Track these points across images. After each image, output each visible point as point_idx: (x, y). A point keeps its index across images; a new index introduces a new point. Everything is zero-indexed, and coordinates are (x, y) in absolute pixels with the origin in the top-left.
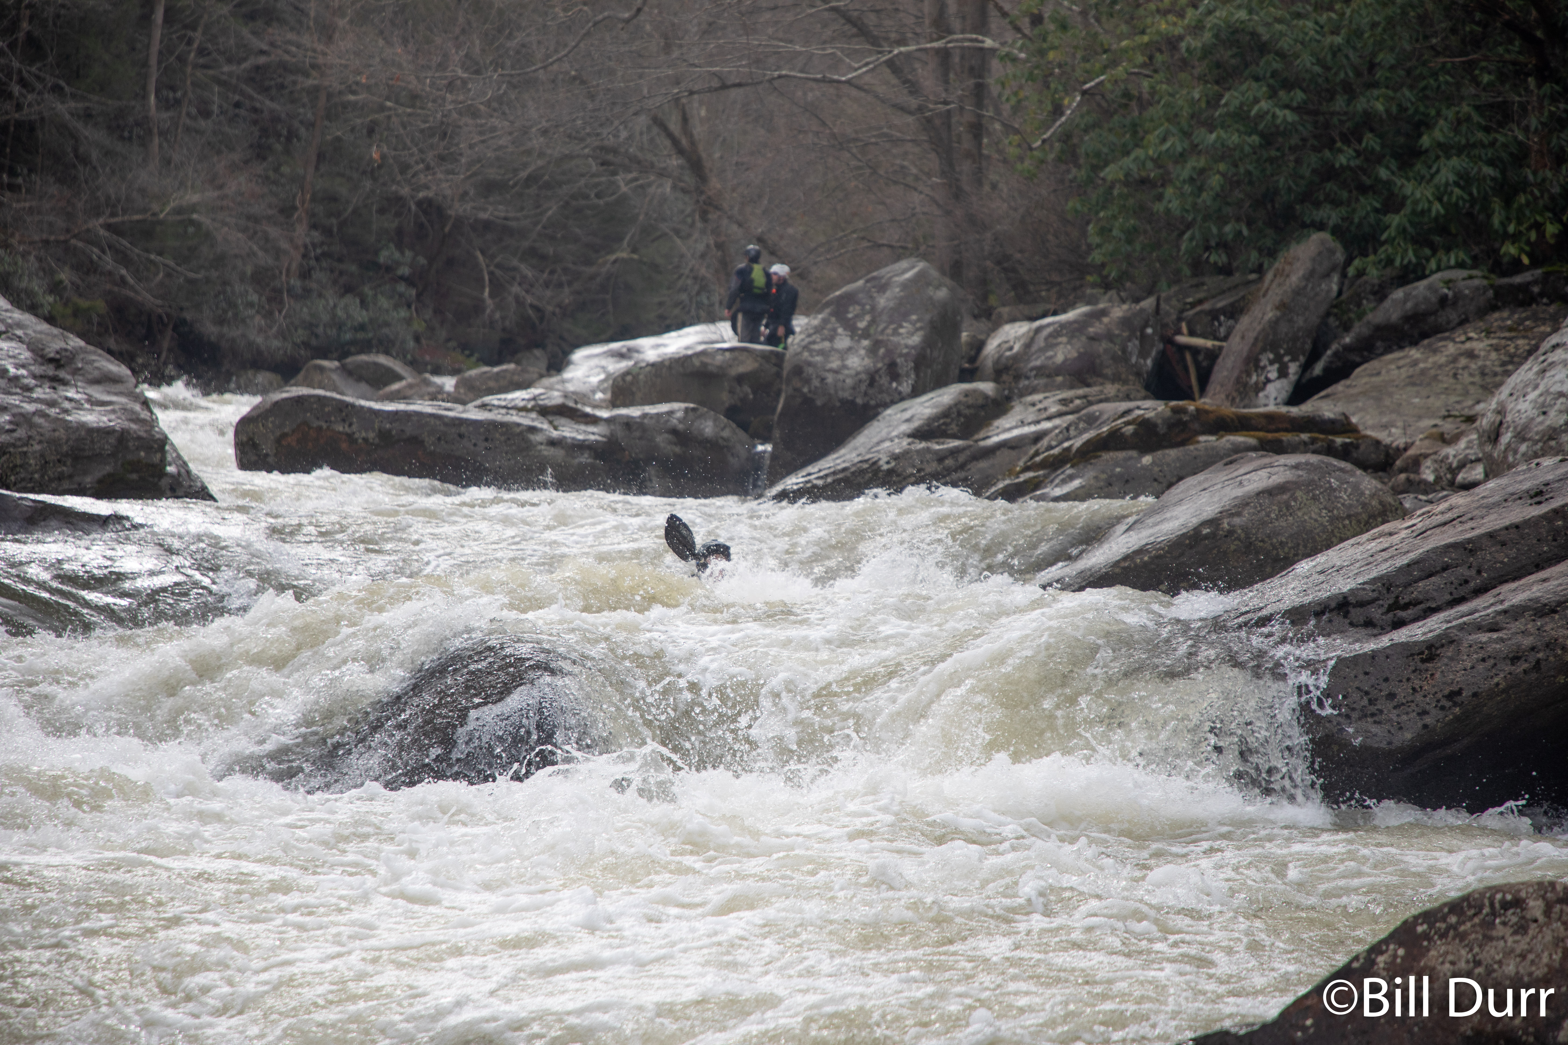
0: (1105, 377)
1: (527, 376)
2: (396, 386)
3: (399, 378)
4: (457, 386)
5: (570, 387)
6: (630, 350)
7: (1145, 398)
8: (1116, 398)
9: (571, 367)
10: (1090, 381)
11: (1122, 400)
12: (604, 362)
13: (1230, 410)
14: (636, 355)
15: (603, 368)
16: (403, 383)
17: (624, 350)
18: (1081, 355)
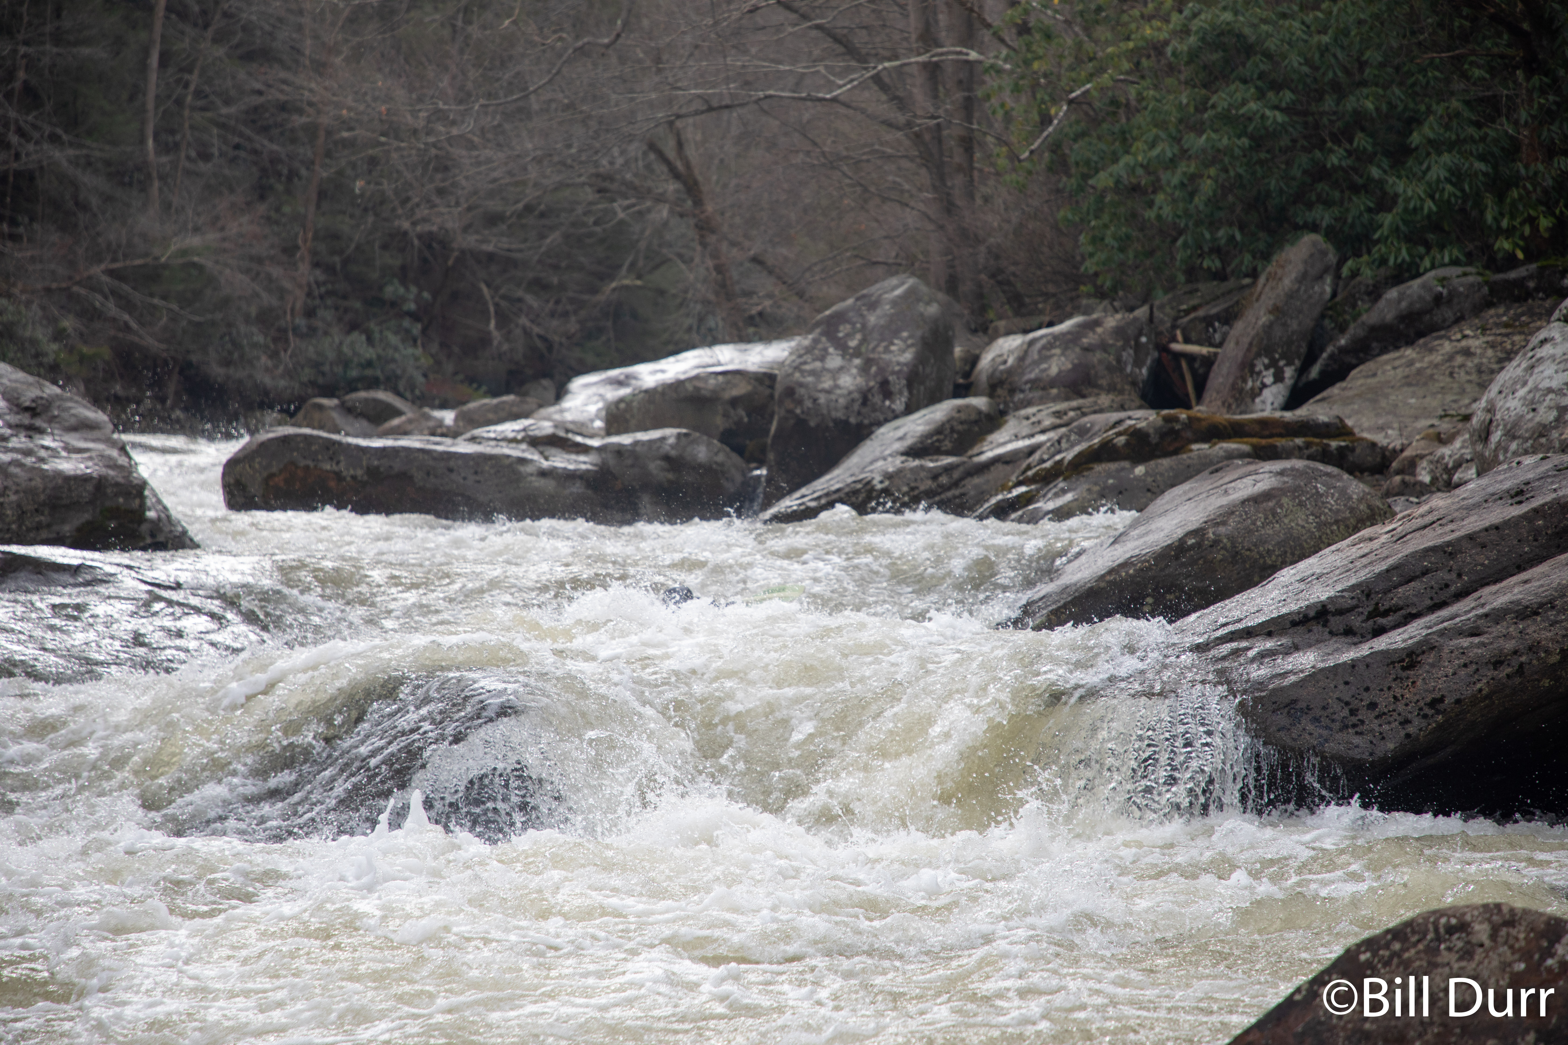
0: (1100, 387)
1: (526, 407)
2: (396, 422)
3: (398, 413)
4: (456, 420)
5: (569, 417)
6: (628, 377)
7: (1140, 407)
8: (1111, 409)
9: (569, 397)
10: (1085, 392)
11: (1117, 410)
12: (602, 390)
13: (1224, 417)
14: (633, 382)
15: (601, 396)
16: (403, 418)
17: (622, 377)
18: (1075, 367)
